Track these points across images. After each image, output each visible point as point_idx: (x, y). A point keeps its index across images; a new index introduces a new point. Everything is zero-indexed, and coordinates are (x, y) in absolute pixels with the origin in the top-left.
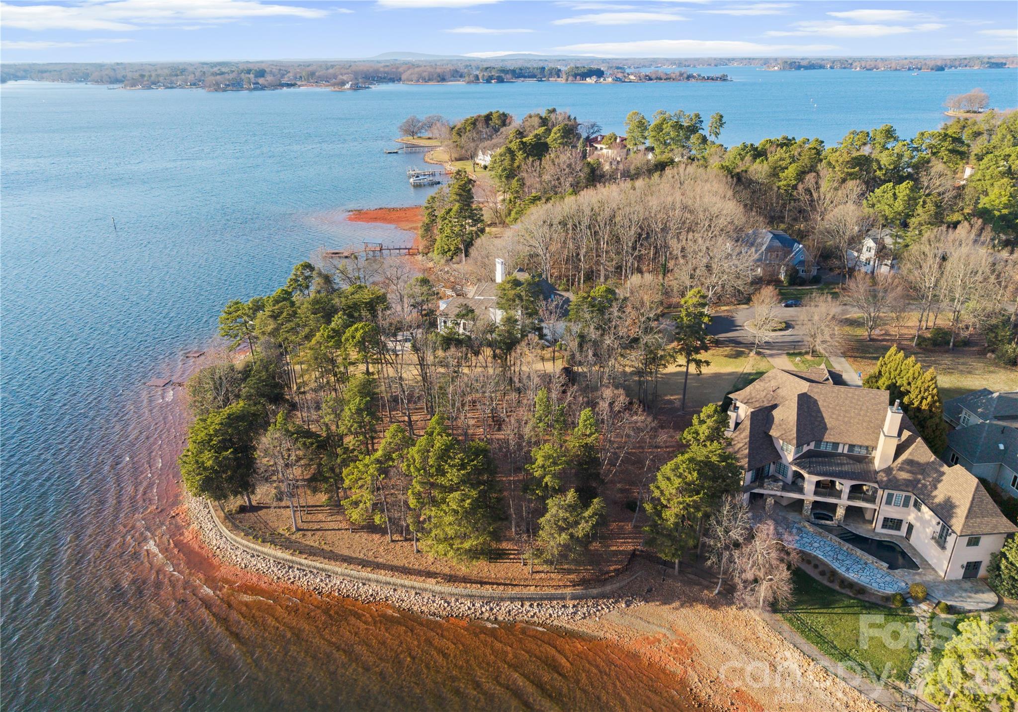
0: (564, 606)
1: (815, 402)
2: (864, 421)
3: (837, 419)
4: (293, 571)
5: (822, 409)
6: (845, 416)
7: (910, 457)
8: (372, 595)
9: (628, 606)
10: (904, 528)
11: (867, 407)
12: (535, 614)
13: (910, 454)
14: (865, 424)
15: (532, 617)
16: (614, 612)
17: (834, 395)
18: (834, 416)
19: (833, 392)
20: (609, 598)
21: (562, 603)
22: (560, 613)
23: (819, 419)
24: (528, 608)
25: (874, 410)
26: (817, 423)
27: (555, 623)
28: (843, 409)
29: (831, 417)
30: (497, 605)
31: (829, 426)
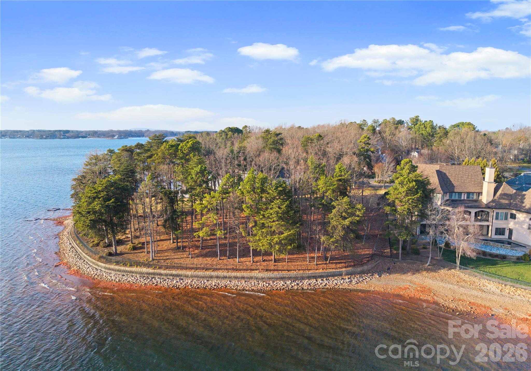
0: (342, 279)
1: (445, 174)
2: (471, 181)
3: (458, 181)
4: (155, 279)
5: (449, 177)
6: (461, 180)
7: (503, 192)
8: (215, 285)
9: (380, 276)
10: (507, 233)
11: (471, 174)
12: (326, 284)
13: (502, 191)
14: (472, 182)
15: (325, 285)
16: (374, 279)
17: (453, 170)
18: (456, 180)
19: (452, 168)
20: (367, 274)
21: (340, 278)
22: (342, 282)
23: (449, 182)
24: (321, 282)
25: (475, 175)
26: (448, 184)
27: (340, 287)
28: (459, 176)
29: (454, 181)
30: (301, 282)
31: (455, 185)
